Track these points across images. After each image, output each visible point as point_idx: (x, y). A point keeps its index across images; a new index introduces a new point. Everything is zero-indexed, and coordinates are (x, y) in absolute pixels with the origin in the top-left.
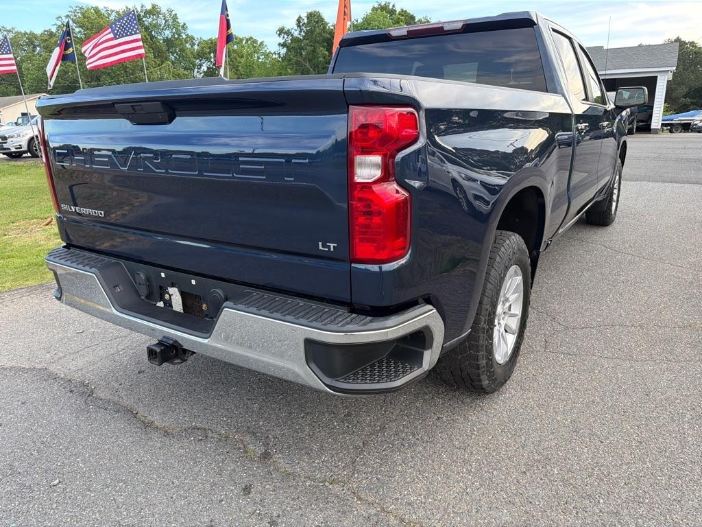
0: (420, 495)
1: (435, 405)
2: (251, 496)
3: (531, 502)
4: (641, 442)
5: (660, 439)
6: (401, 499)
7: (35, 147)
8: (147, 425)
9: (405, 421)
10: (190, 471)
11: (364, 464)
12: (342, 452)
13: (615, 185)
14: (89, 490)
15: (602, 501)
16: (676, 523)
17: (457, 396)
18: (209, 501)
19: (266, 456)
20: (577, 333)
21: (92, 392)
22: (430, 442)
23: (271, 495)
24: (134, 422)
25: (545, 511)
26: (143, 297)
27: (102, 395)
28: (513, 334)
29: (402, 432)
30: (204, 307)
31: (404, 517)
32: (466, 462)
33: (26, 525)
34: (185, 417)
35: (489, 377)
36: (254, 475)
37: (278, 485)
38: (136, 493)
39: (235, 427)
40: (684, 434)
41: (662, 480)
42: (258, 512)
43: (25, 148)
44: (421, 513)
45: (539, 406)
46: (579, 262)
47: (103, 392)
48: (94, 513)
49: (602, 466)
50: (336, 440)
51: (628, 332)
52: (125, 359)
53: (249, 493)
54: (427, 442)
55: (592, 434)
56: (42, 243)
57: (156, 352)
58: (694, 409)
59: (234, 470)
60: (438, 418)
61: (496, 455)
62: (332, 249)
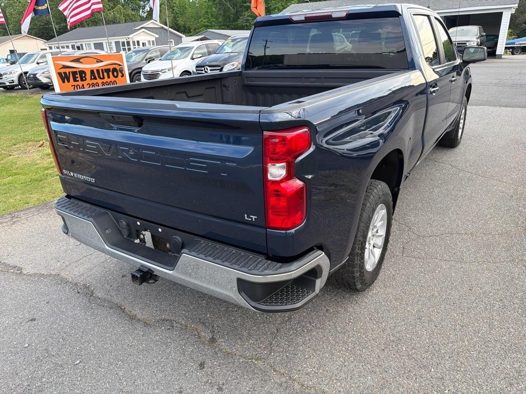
0: (314, 367)
1: (325, 300)
2: (205, 370)
3: (386, 372)
4: (463, 326)
5: (476, 324)
6: (302, 370)
7: (24, 81)
8: (132, 318)
9: (304, 313)
10: (164, 352)
11: (278, 345)
12: (263, 337)
13: (462, 116)
14: (100, 367)
15: (433, 370)
16: (480, 385)
17: (340, 293)
18: (178, 374)
19: (213, 340)
20: (426, 240)
21: (92, 292)
22: (321, 329)
23: (218, 369)
24: (124, 316)
25: (395, 378)
26: (125, 237)
27: (99, 295)
28: (380, 248)
29: (303, 321)
30: (168, 245)
31: (303, 383)
32: (345, 343)
33: (64, 393)
34: (157, 311)
35: (361, 283)
36: (206, 355)
37: (222, 361)
38: (131, 369)
39: (191, 319)
40: (493, 319)
41: (474, 354)
42: (210, 381)
43: (16, 82)
44: (315, 380)
45: (396, 300)
46: (431, 180)
47: (100, 292)
48: (105, 384)
49: (435, 344)
50: (258, 328)
51: (462, 239)
52: (112, 265)
53: (203, 368)
54: (319, 328)
55: (430, 321)
56: (39, 162)
57: (137, 277)
58: (501, 300)
59: (192, 351)
60: (327, 310)
61: (365, 337)
62: (254, 220)
